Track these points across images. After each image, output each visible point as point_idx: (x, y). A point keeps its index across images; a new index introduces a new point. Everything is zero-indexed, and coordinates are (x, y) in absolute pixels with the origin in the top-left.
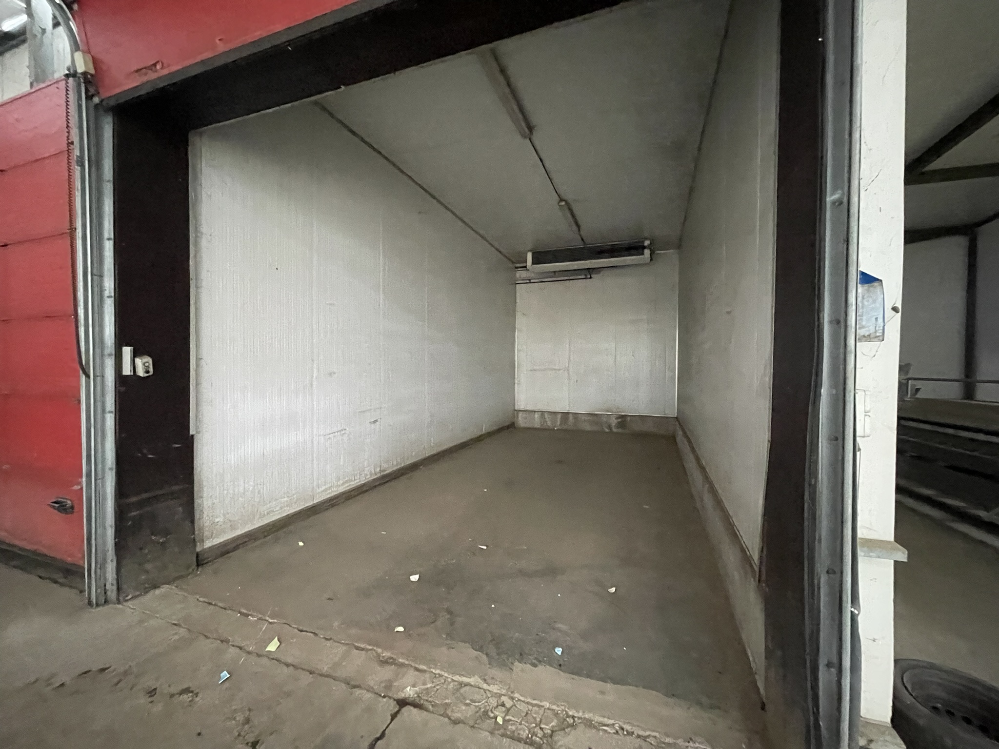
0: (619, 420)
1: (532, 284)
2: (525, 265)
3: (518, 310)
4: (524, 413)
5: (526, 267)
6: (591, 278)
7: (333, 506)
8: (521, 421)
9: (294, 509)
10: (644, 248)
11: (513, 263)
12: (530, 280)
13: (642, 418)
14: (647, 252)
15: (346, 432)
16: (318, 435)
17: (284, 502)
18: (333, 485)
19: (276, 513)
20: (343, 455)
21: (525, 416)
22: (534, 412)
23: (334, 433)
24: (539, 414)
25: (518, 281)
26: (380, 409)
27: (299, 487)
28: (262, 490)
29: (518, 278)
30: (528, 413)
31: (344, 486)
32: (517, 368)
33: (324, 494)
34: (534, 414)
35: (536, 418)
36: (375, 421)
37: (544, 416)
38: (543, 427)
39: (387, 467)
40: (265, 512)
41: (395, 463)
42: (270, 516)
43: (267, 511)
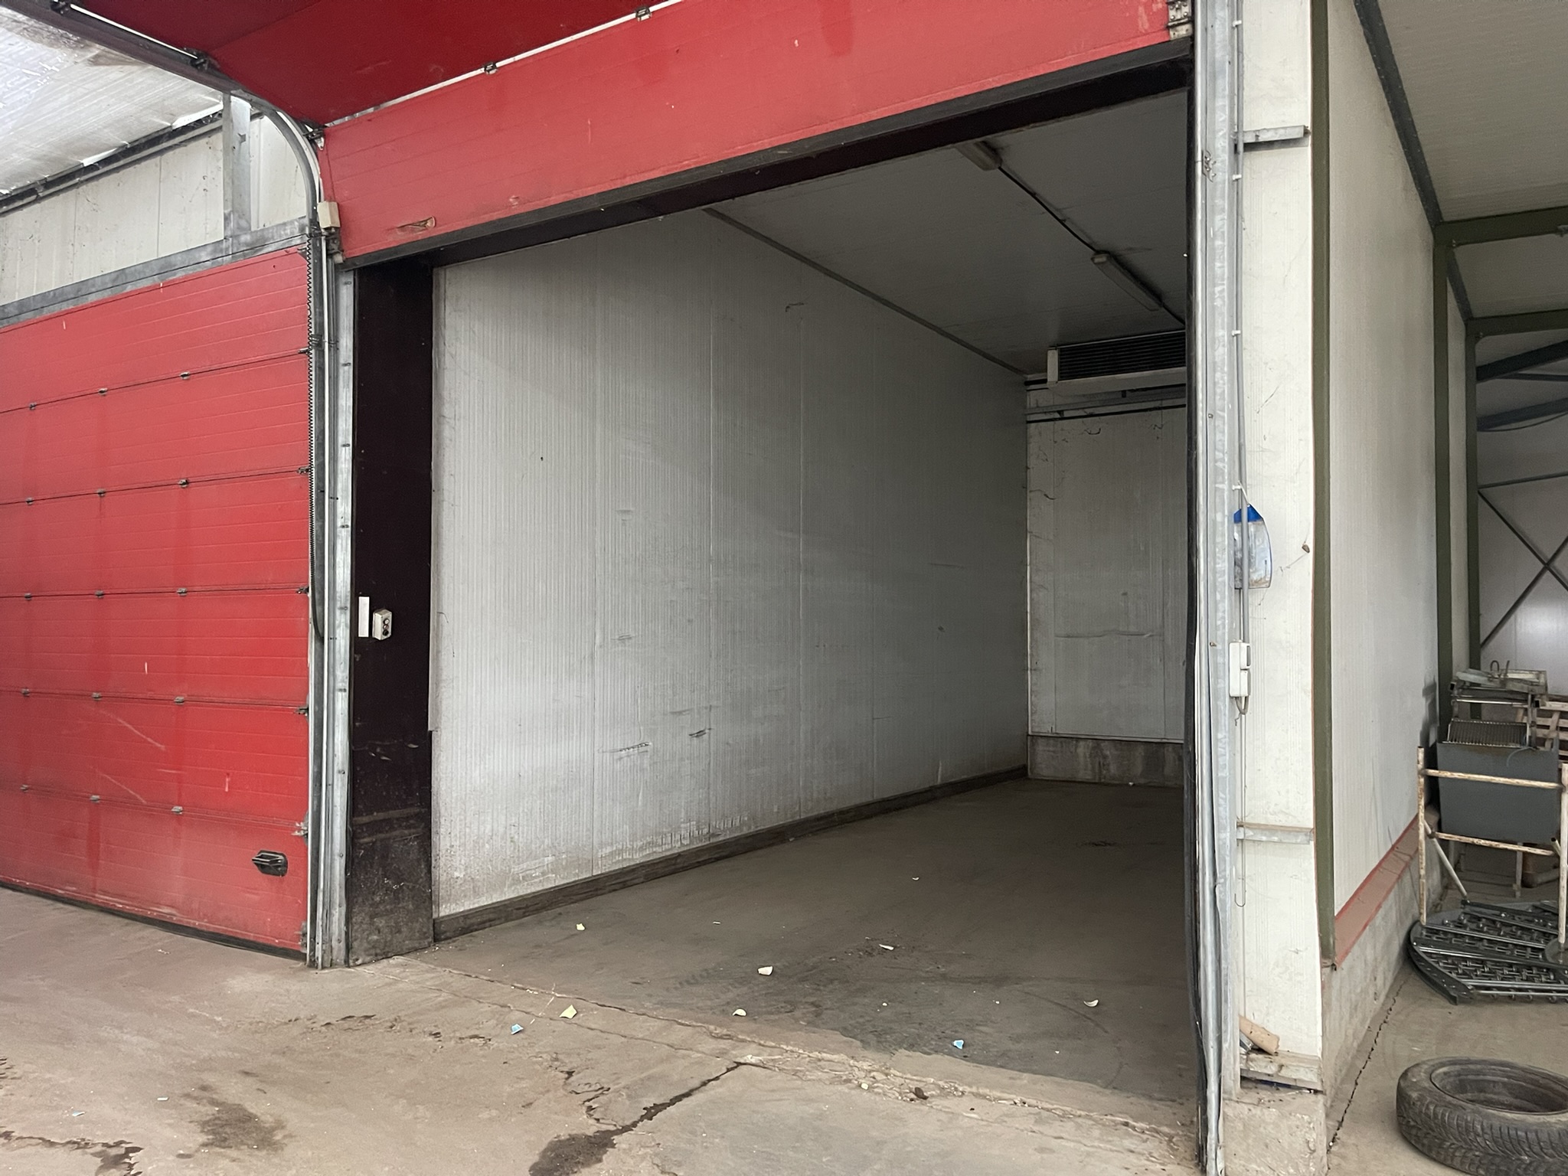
1: (1066, 421)
2: (1043, 377)
3: (1032, 489)
4: (1052, 741)
5: (1045, 381)
7: (625, 885)
8: (1045, 763)
9: (563, 878)
11: (1018, 371)
12: (1060, 412)
15: (648, 748)
16: (601, 751)
17: (547, 864)
18: (625, 847)
19: (536, 880)
20: (643, 793)
21: (1054, 752)
22: (1077, 741)
23: (628, 749)
24: (1088, 745)
25: (1032, 416)
26: (708, 709)
27: (571, 841)
28: (516, 837)
29: (1032, 405)
30: (1061, 742)
31: (644, 853)
32: (1032, 629)
33: (610, 862)
34: (1076, 747)
35: (1082, 755)
36: (700, 733)
37: (1102, 750)
38: (1100, 779)
39: (722, 829)
40: (520, 875)
41: (738, 824)
42: (528, 884)
43: (523, 874)
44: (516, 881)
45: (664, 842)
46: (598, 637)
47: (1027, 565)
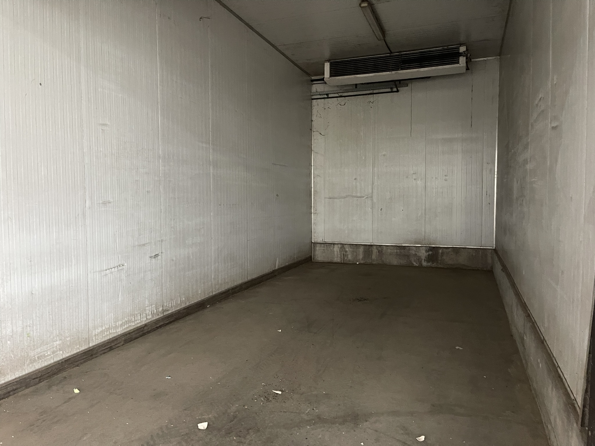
0: (430, 253)
1: (330, 99)
2: (321, 77)
3: (314, 130)
4: (322, 245)
5: (323, 79)
6: (398, 91)
7: (111, 349)
8: (320, 255)
9: (68, 353)
10: (460, 54)
11: (308, 74)
12: (327, 95)
13: (456, 250)
14: (462, 60)
15: (124, 267)
16: (92, 271)
17: (56, 346)
18: (111, 326)
19: (48, 357)
20: (122, 293)
21: (323, 250)
22: (334, 245)
23: (111, 269)
24: (339, 246)
25: (314, 96)
26: (161, 242)
27: (73, 329)
28: (31, 333)
29: (314, 92)
30: (327, 246)
31: (124, 328)
32: (314, 195)
33: (101, 337)
34: (334, 247)
35: (336, 251)
36: (156, 256)
37: (345, 248)
38: (344, 261)
39: (170, 307)
40: (36, 356)
41: (179, 302)
42: (42, 361)
43: (38, 355)
44: (33, 361)
45: (136, 319)
46: (87, 202)
47: (312, 166)
